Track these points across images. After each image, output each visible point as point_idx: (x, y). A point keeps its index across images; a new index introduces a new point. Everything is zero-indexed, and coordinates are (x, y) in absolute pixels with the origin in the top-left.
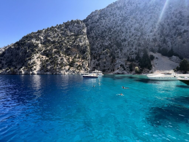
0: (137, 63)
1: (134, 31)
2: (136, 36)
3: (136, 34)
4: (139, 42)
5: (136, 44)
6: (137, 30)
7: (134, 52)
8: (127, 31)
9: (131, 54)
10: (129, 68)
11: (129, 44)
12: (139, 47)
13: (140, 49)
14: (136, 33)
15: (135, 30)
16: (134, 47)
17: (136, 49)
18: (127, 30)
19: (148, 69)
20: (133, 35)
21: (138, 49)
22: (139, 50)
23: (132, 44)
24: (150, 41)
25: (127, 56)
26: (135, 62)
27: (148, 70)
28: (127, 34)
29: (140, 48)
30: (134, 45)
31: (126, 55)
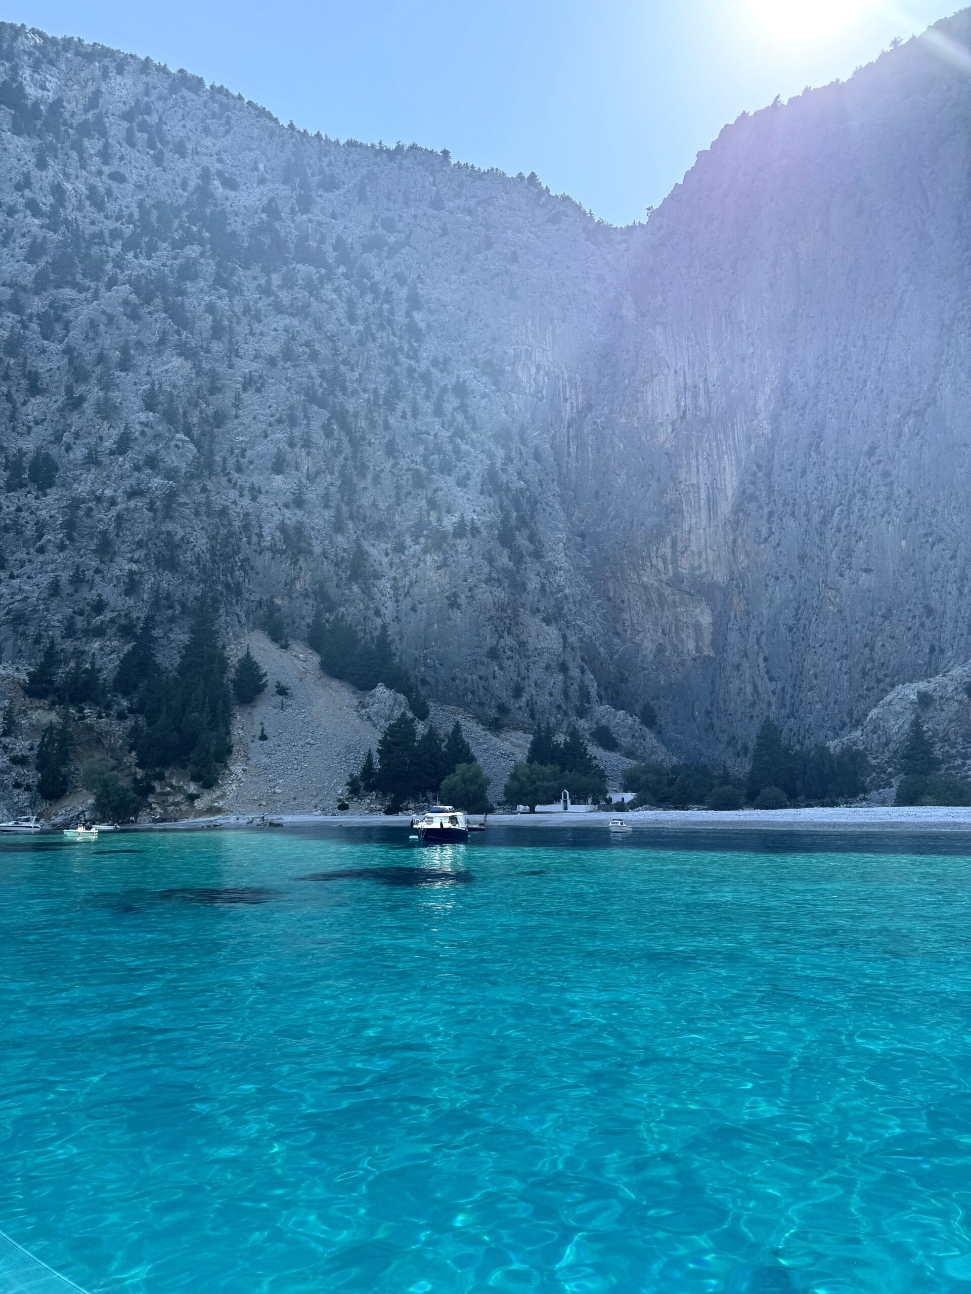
0: (121, 716)
1: (143, 417)
2: (152, 462)
3: (152, 448)
4: (169, 526)
5: (140, 544)
6: (170, 417)
7: (108, 615)
8: (80, 389)
9: (80, 622)
10: (39, 768)
11: (70, 526)
12: (167, 576)
13: (168, 597)
14: (158, 436)
15: (150, 404)
16: (123, 566)
17: (132, 586)
18: (79, 374)
19: (195, 778)
20: (123, 445)
21: (155, 590)
22: (161, 600)
23: (104, 533)
24: (260, 536)
25: (38, 640)
26: (108, 707)
27: (192, 788)
28: (75, 419)
29: (168, 581)
30: (117, 545)
31: (32, 630)
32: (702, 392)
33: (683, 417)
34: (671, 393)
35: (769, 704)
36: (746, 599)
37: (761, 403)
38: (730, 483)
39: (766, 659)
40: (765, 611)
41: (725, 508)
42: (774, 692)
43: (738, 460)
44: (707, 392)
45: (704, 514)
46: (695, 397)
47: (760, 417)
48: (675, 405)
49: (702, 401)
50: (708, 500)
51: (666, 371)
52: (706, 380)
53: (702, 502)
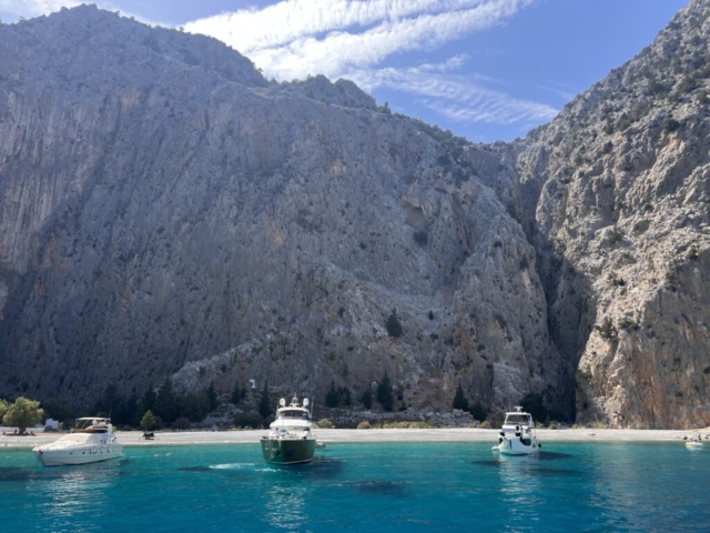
32: (36, 148)
33: (17, 156)
34: (11, 138)
35: (53, 359)
36: (46, 288)
37: (79, 173)
38: (44, 211)
39: (55, 329)
40: (60, 299)
41: (36, 225)
42: (58, 351)
43: (55, 200)
44: (40, 149)
45: (18, 224)
46: (30, 148)
47: (77, 180)
48: (12, 146)
49: (35, 153)
50: (24, 216)
51: (11, 123)
52: (41, 142)
53: (19, 216)
